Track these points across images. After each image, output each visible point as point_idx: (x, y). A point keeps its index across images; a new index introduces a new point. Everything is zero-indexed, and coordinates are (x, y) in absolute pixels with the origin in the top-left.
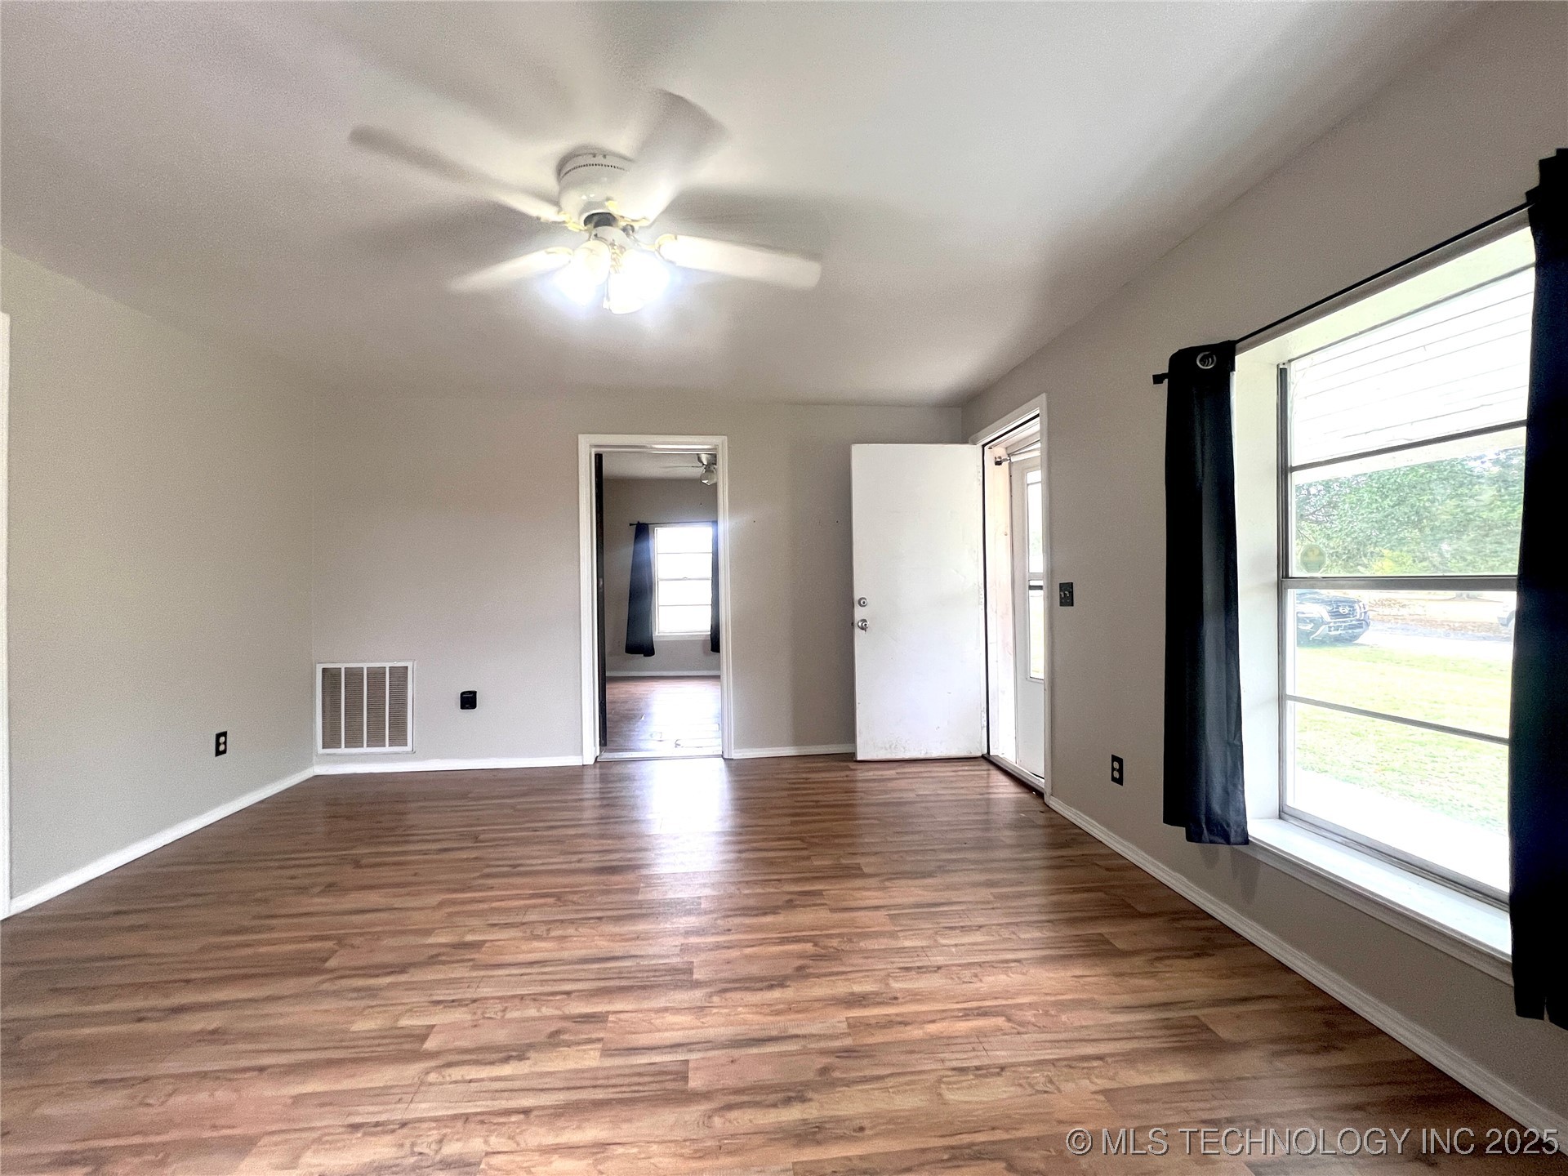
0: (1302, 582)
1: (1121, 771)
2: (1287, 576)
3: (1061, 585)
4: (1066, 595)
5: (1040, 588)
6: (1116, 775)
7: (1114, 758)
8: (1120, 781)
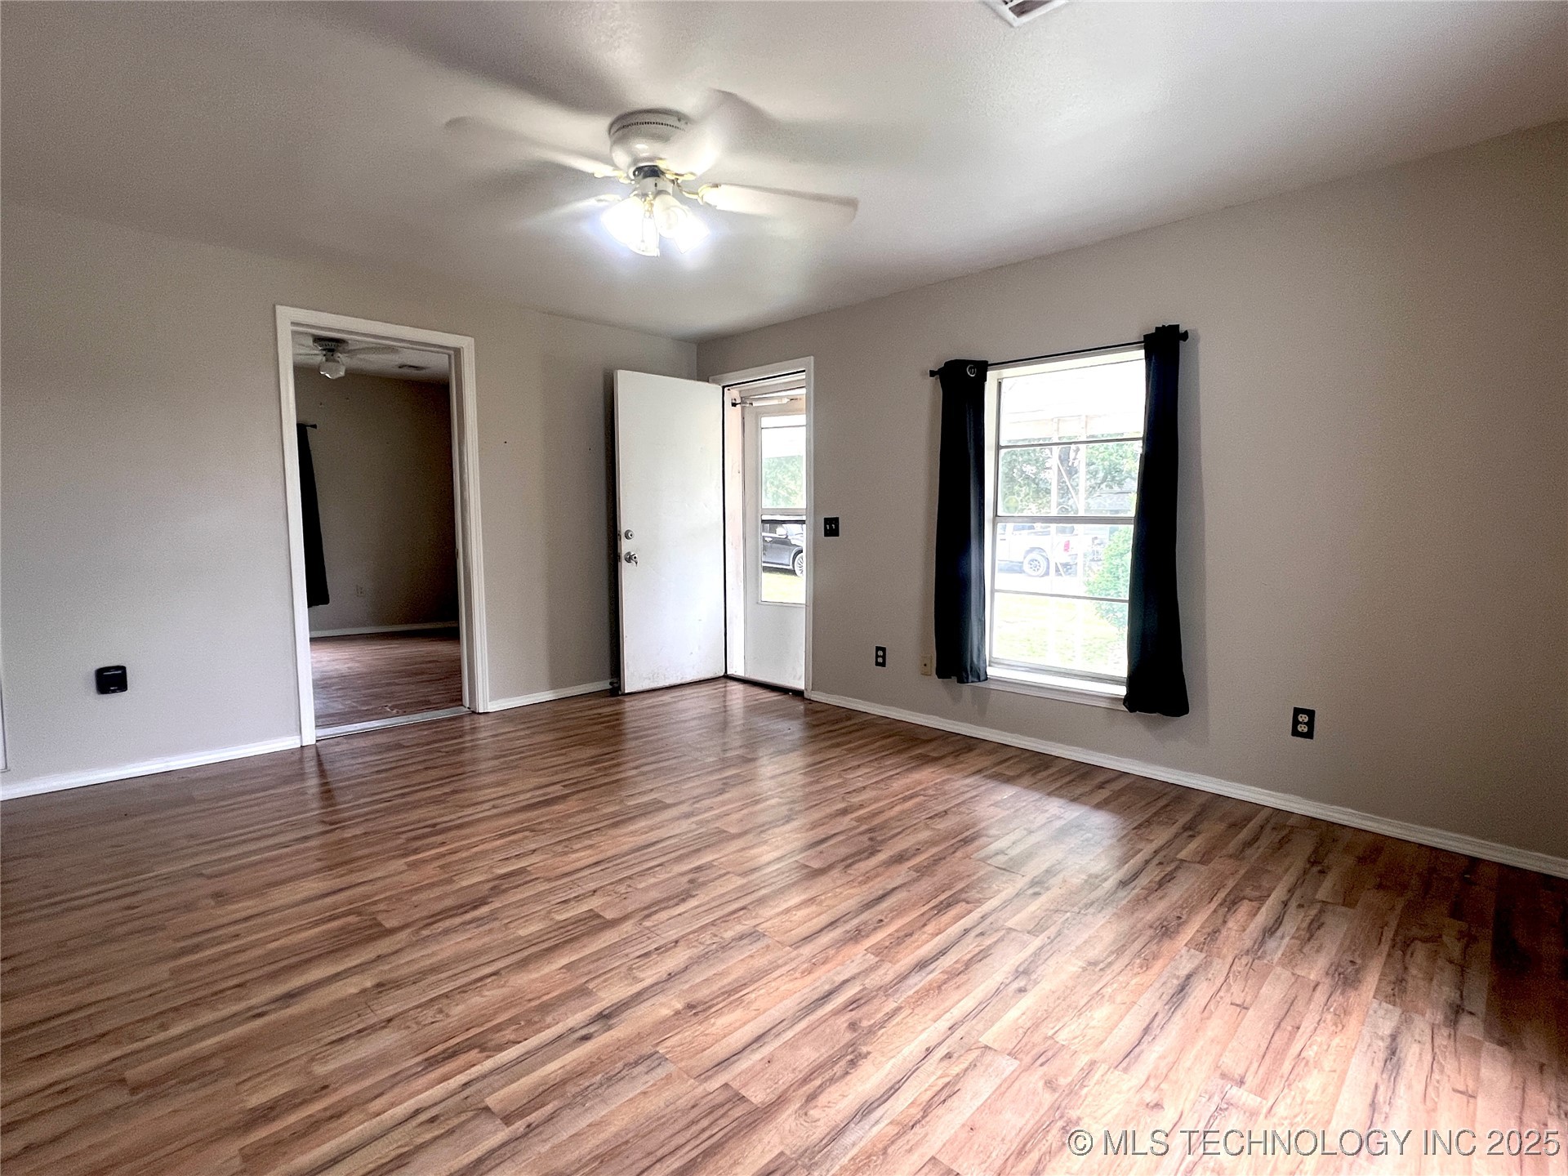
0: (1006, 518)
1: (884, 657)
2: (996, 515)
3: (826, 520)
4: (831, 527)
5: (803, 522)
6: (880, 660)
7: (878, 649)
8: (883, 664)
